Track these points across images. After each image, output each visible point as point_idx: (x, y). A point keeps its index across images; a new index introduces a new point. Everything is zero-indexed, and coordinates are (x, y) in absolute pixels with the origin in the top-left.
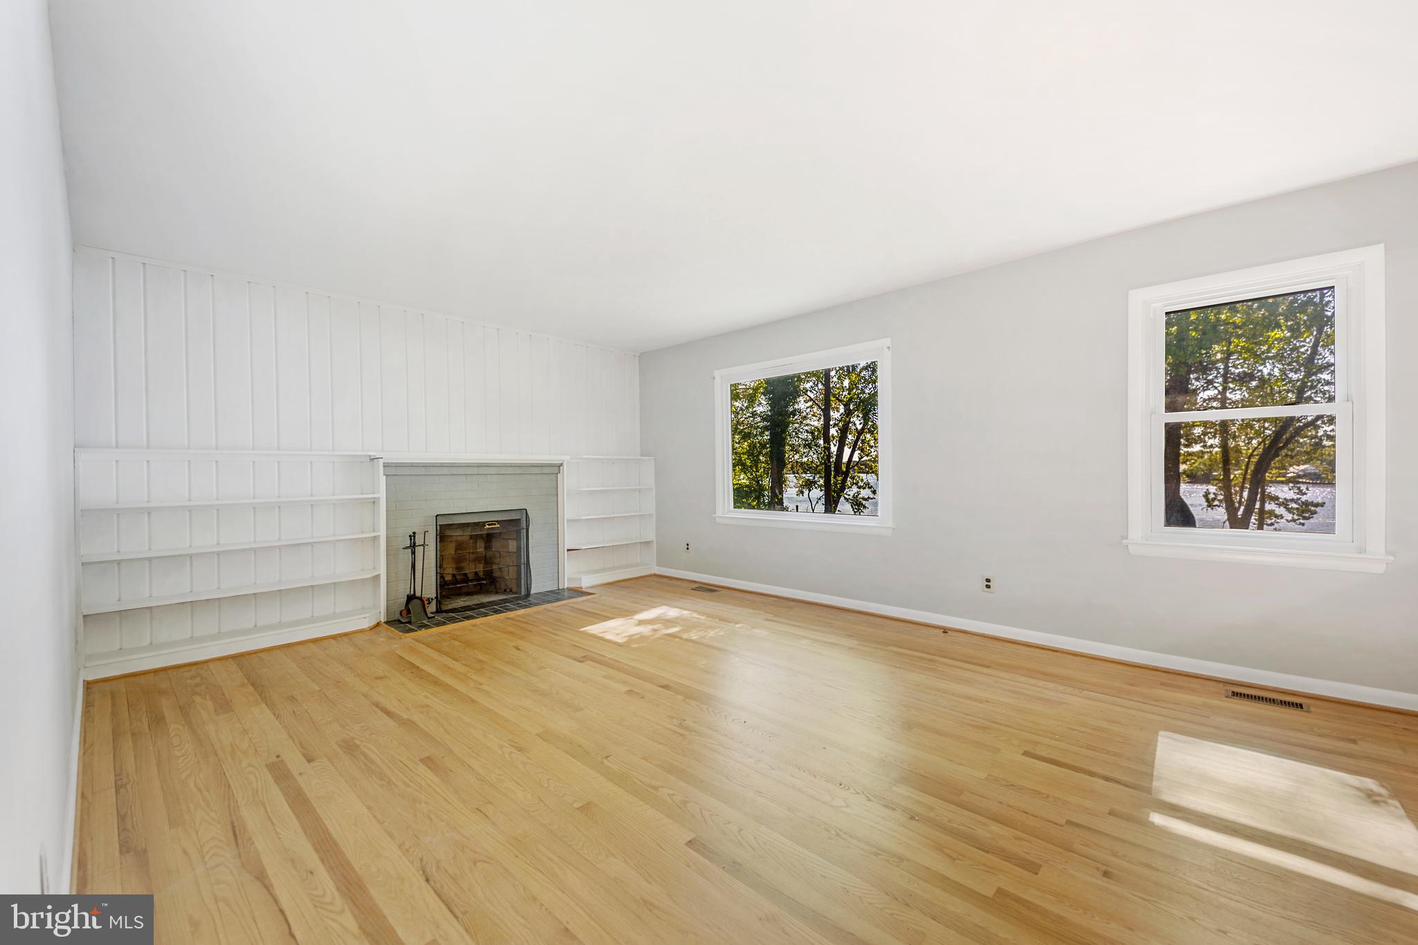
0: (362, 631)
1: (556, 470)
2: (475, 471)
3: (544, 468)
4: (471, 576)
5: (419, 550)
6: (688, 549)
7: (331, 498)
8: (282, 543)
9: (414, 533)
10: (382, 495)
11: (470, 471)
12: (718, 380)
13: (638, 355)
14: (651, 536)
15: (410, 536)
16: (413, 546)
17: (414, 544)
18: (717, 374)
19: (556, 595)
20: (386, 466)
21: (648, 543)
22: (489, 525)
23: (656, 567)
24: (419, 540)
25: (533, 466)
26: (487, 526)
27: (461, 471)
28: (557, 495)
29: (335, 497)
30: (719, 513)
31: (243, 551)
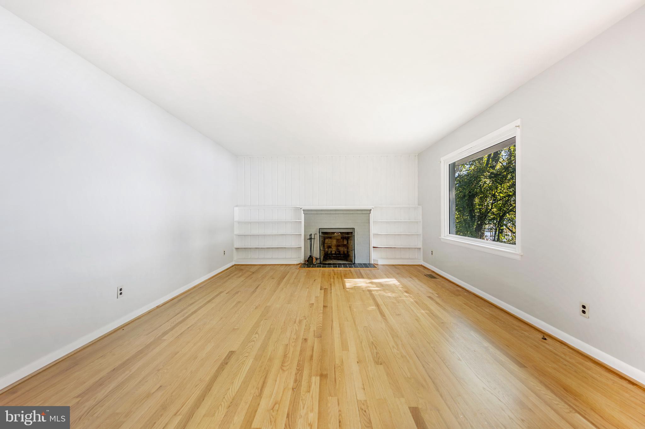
0: (294, 265)
1: (369, 212)
2: (334, 212)
3: (363, 211)
4: (342, 253)
5: (312, 240)
6: (432, 254)
7: (290, 221)
8: (278, 234)
9: (311, 234)
10: (303, 220)
11: (332, 212)
12: (442, 162)
13: (417, 155)
14: (420, 246)
15: (310, 235)
16: (311, 239)
17: (311, 238)
18: (442, 159)
19: (366, 266)
20: (304, 210)
21: (420, 249)
22: (336, 233)
23: (422, 262)
24: (313, 237)
25: (358, 210)
26: (335, 234)
27: (329, 212)
28: (369, 223)
29: (292, 221)
30: (442, 237)
31: (269, 235)
